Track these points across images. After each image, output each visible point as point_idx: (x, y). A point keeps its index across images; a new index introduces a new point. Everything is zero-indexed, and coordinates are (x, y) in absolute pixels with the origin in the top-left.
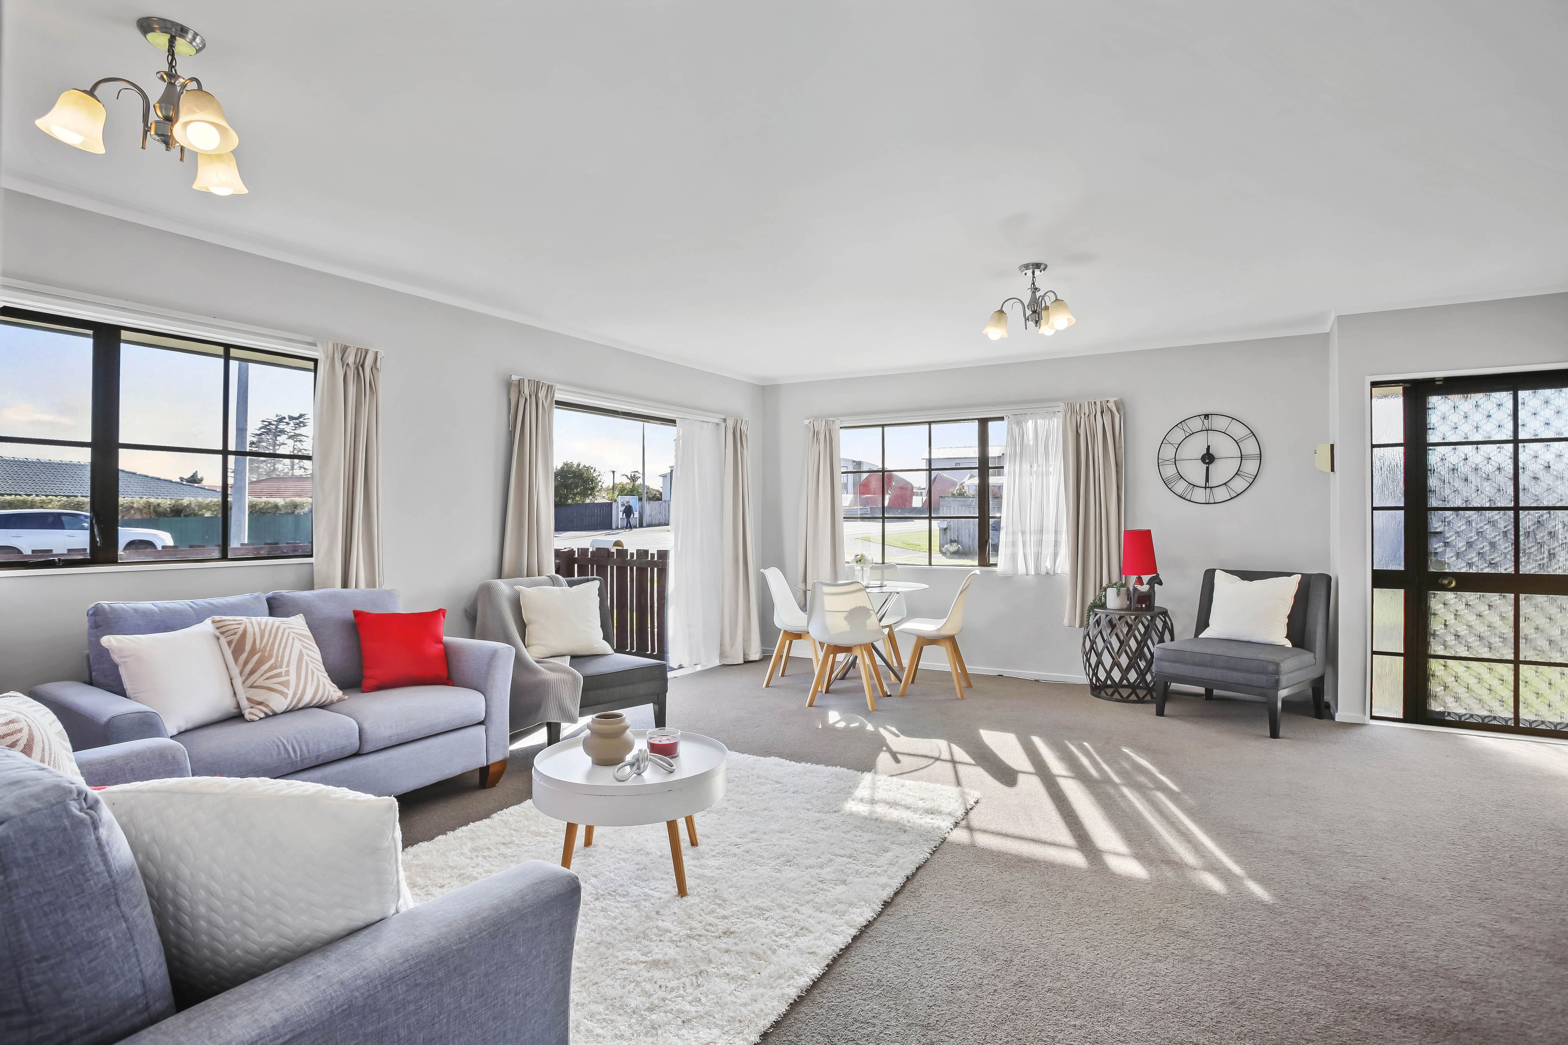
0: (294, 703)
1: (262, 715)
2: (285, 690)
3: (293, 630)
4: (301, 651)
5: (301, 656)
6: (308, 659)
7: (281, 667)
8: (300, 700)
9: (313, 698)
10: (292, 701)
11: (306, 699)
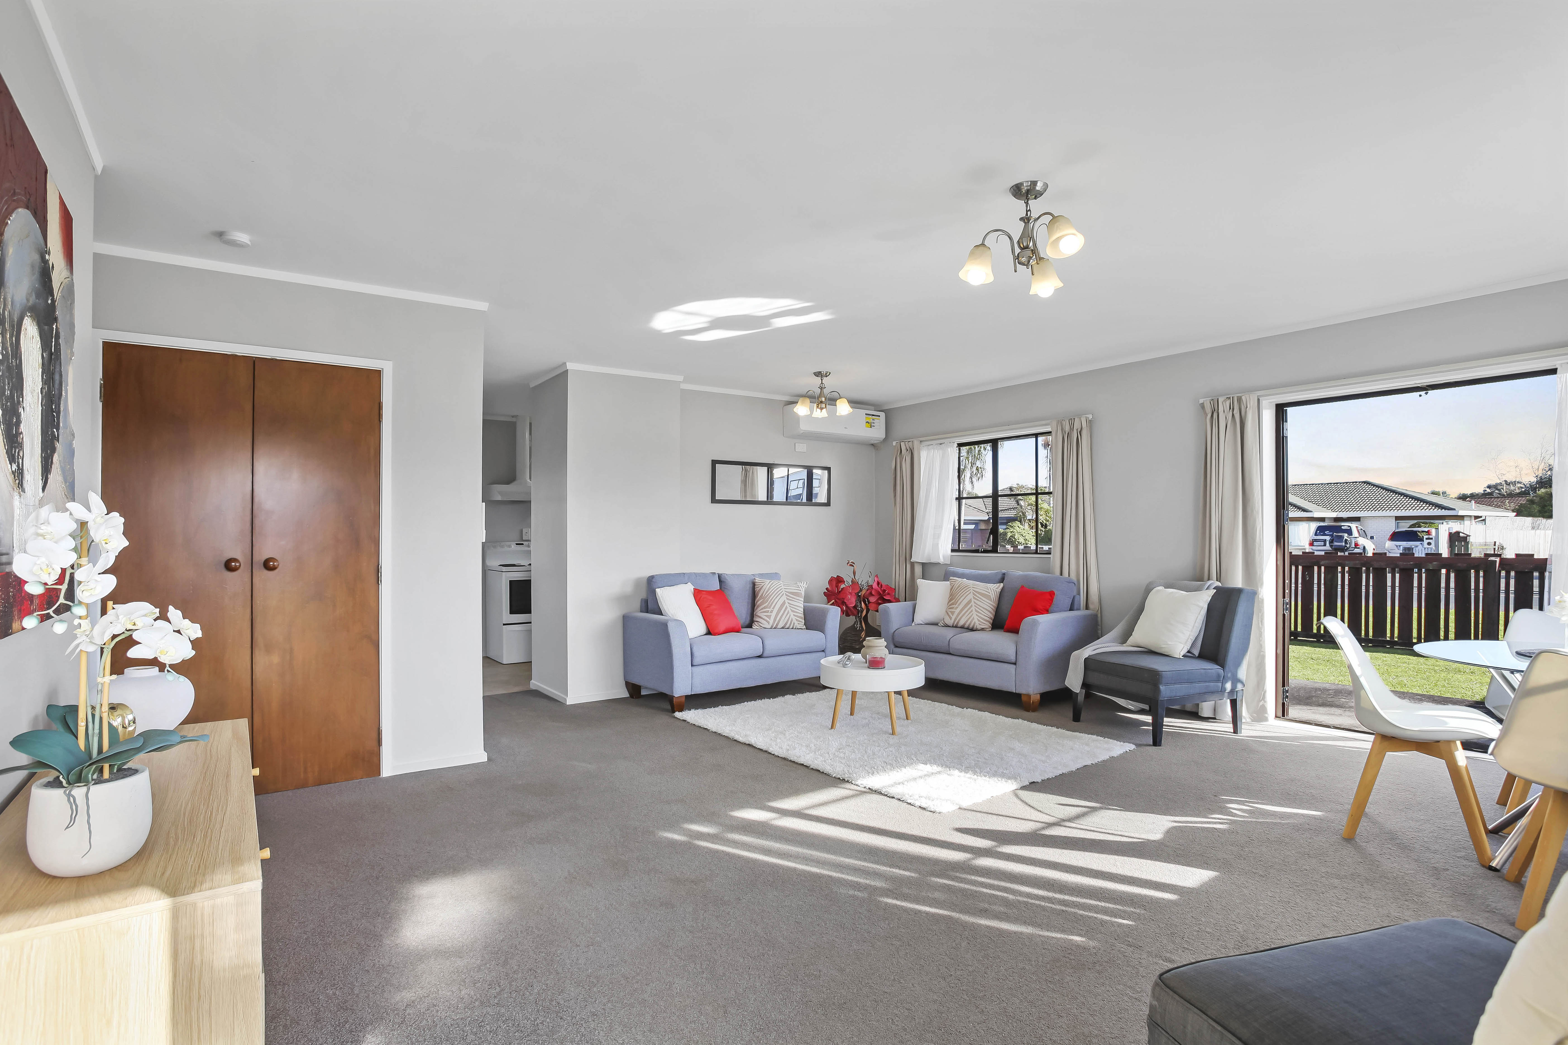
0: (955, 623)
1: (943, 625)
2: (951, 616)
3: (973, 589)
4: (971, 599)
5: (970, 601)
6: (974, 604)
7: (955, 605)
8: (958, 623)
9: (965, 624)
10: (954, 622)
11: (961, 623)
